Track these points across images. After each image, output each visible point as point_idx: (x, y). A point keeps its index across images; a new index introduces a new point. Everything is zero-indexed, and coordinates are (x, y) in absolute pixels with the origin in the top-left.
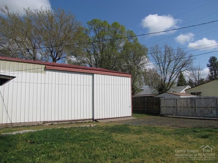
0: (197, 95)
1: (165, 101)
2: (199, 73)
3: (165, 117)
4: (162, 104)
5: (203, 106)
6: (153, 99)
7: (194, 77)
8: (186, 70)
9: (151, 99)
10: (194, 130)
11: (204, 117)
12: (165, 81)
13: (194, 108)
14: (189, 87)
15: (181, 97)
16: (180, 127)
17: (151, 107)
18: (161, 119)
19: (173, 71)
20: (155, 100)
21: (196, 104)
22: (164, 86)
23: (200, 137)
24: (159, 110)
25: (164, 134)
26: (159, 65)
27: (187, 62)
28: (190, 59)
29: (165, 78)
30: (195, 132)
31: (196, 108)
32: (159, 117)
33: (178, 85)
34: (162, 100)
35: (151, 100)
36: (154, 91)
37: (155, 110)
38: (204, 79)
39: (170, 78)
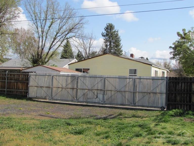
0: (84, 72)
1: (36, 78)
2: (91, 44)
3: (34, 101)
4: (32, 82)
5: (87, 87)
6: (18, 73)
7: (83, 48)
8: (74, 37)
9: (16, 73)
10: (68, 121)
11: (87, 102)
12: (42, 49)
13: (75, 90)
14: (75, 61)
15: (61, 73)
16: (50, 117)
17: (15, 86)
18: (26, 104)
19: (56, 36)
20: (21, 76)
21: (79, 84)
22: (41, 57)
23: (72, 133)
24: (26, 91)
25: (20, 130)
26: (36, 24)
27: (76, 26)
28: (81, 23)
29: (43, 45)
30: (69, 124)
31: (79, 90)
32: (24, 102)
33: (63, 57)
34: (32, 76)
35: (15, 75)
36: (25, 62)
37: (20, 91)
38: (96, 52)
39: (51, 46)
